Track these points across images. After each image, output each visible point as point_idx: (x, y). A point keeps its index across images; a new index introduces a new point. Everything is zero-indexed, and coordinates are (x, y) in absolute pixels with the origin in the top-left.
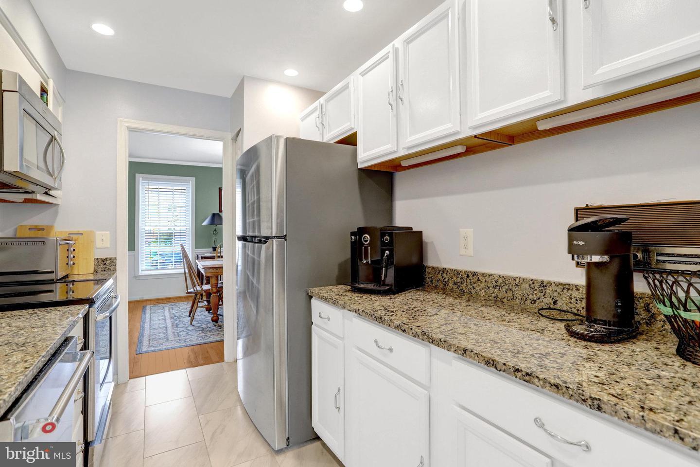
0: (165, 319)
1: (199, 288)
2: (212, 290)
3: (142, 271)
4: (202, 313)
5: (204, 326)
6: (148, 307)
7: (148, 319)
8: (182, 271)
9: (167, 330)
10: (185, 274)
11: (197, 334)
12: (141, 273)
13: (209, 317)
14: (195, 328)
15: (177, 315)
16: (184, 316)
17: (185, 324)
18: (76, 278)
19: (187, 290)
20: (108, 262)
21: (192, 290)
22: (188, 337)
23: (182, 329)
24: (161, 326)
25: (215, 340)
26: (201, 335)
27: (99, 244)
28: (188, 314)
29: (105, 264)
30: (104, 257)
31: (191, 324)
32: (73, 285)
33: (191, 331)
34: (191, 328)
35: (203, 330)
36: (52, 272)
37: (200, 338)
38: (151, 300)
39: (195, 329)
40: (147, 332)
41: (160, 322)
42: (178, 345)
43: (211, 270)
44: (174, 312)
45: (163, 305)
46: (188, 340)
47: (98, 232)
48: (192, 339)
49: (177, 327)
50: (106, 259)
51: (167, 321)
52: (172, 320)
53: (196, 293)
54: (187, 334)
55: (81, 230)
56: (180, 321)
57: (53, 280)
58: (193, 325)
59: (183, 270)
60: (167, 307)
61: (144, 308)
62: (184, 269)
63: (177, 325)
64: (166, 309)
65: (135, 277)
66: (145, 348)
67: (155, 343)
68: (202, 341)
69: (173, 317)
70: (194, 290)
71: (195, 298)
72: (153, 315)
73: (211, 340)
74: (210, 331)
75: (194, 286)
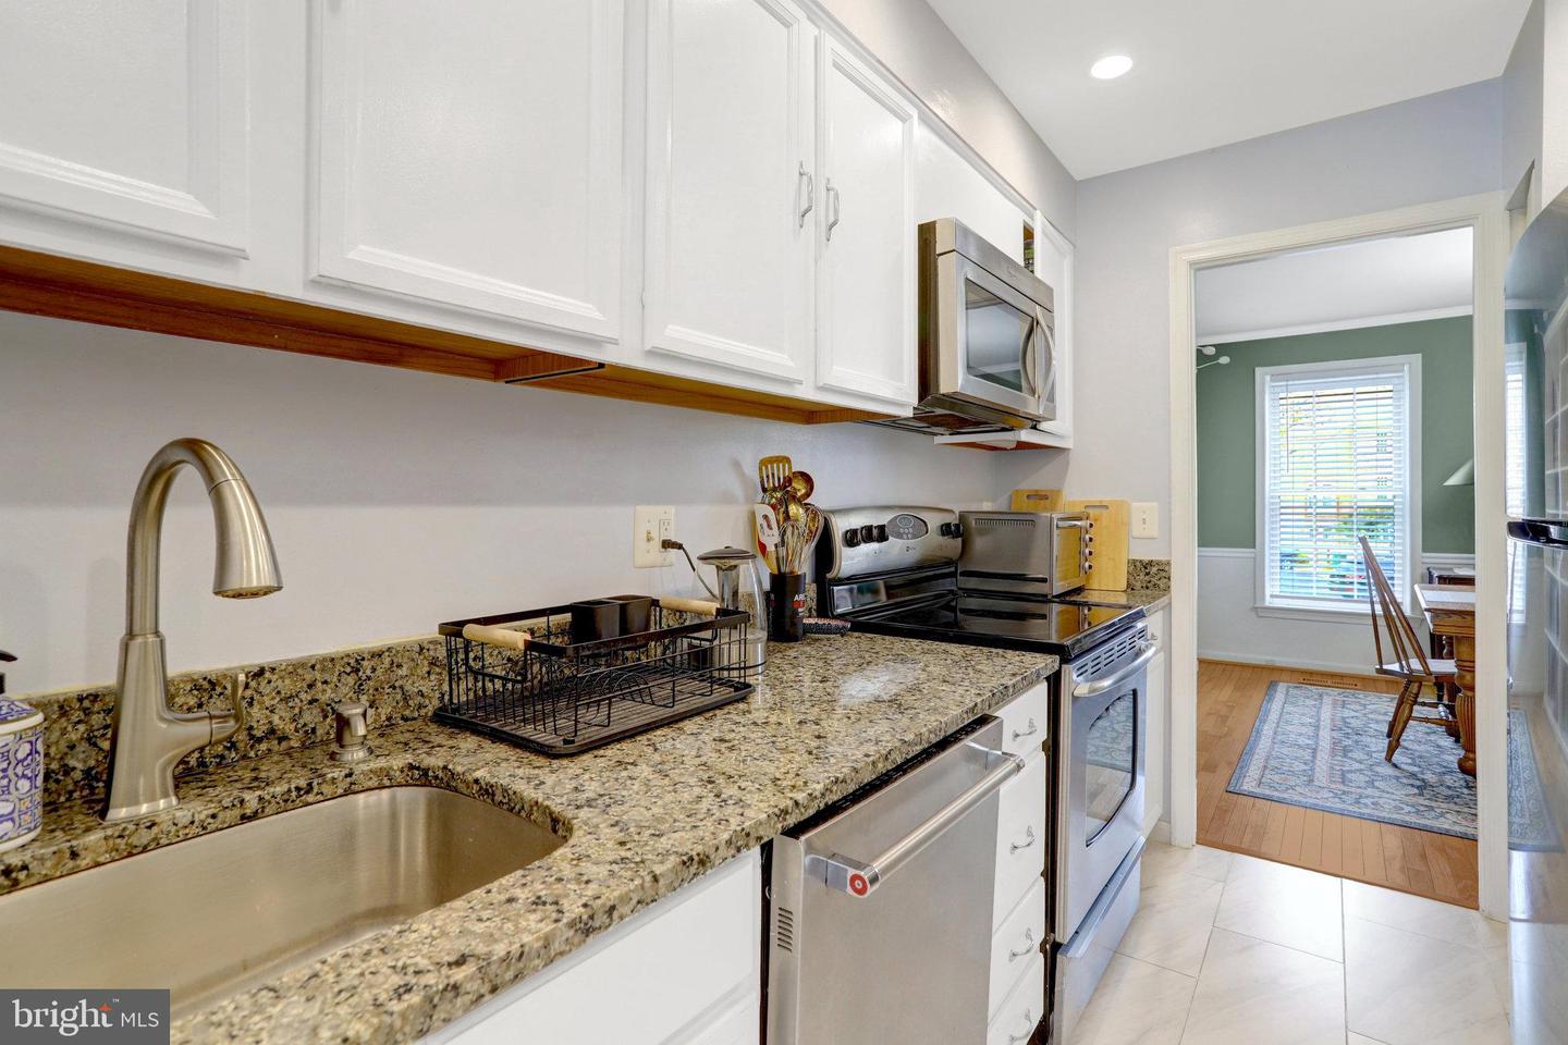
0: (1317, 727)
1: (1415, 664)
2: (1461, 677)
3: (1272, 596)
4: (1433, 737)
5: (1429, 777)
6: (1281, 688)
7: (1273, 716)
8: (1366, 608)
9: (1314, 757)
10: (1374, 616)
11: (1400, 794)
12: (1269, 602)
13: (1452, 753)
14: (1397, 773)
15: (1355, 723)
16: (1372, 732)
17: (1369, 754)
18: (1093, 597)
19: (1381, 663)
20: (1154, 570)
21: (1395, 667)
22: (1369, 791)
23: (1357, 766)
24: (1303, 741)
25: (1457, 828)
26: (1414, 800)
27: (1137, 529)
28: (1385, 729)
29: (1147, 574)
30: (1146, 558)
31: (1389, 758)
32: (1089, 610)
33: (1384, 778)
34: (1387, 770)
35: (1423, 787)
36: (1044, 580)
37: (1407, 809)
38: (1293, 671)
39: (1397, 778)
40: (1264, 745)
41: (1304, 730)
42: (1337, 805)
43: (1455, 618)
44: (1347, 713)
45: (1321, 690)
46: (1368, 801)
47: (1135, 505)
48: (1381, 801)
49: (1345, 756)
50: (1151, 563)
51: (1321, 733)
52: (1335, 734)
53: (1411, 679)
54: (1371, 783)
55: (1106, 498)
56: (1357, 742)
57: (1046, 596)
58: (1395, 766)
59: (1369, 605)
60: (1331, 695)
61: (1272, 685)
62: (1372, 603)
63: (1346, 751)
64: (1326, 699)
65: (1255, 609)
66: (1248, 785)
67: (1276, 778)
68: (1413, 819)
69: (1341, 726)
70: (1402, 667)
71: (1408, 690)
72: (1288, 708)
73: (1445, 824)
74: (1448, 798)
75: (1400, 655)
